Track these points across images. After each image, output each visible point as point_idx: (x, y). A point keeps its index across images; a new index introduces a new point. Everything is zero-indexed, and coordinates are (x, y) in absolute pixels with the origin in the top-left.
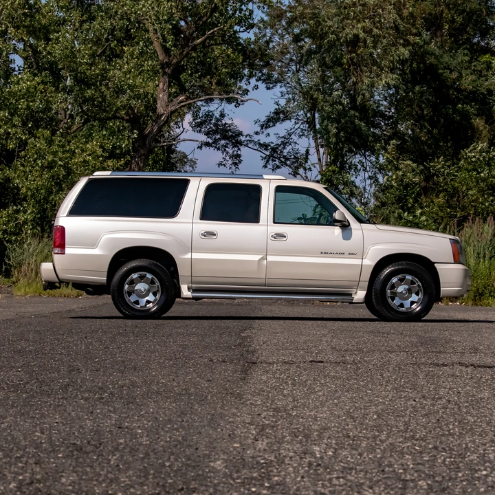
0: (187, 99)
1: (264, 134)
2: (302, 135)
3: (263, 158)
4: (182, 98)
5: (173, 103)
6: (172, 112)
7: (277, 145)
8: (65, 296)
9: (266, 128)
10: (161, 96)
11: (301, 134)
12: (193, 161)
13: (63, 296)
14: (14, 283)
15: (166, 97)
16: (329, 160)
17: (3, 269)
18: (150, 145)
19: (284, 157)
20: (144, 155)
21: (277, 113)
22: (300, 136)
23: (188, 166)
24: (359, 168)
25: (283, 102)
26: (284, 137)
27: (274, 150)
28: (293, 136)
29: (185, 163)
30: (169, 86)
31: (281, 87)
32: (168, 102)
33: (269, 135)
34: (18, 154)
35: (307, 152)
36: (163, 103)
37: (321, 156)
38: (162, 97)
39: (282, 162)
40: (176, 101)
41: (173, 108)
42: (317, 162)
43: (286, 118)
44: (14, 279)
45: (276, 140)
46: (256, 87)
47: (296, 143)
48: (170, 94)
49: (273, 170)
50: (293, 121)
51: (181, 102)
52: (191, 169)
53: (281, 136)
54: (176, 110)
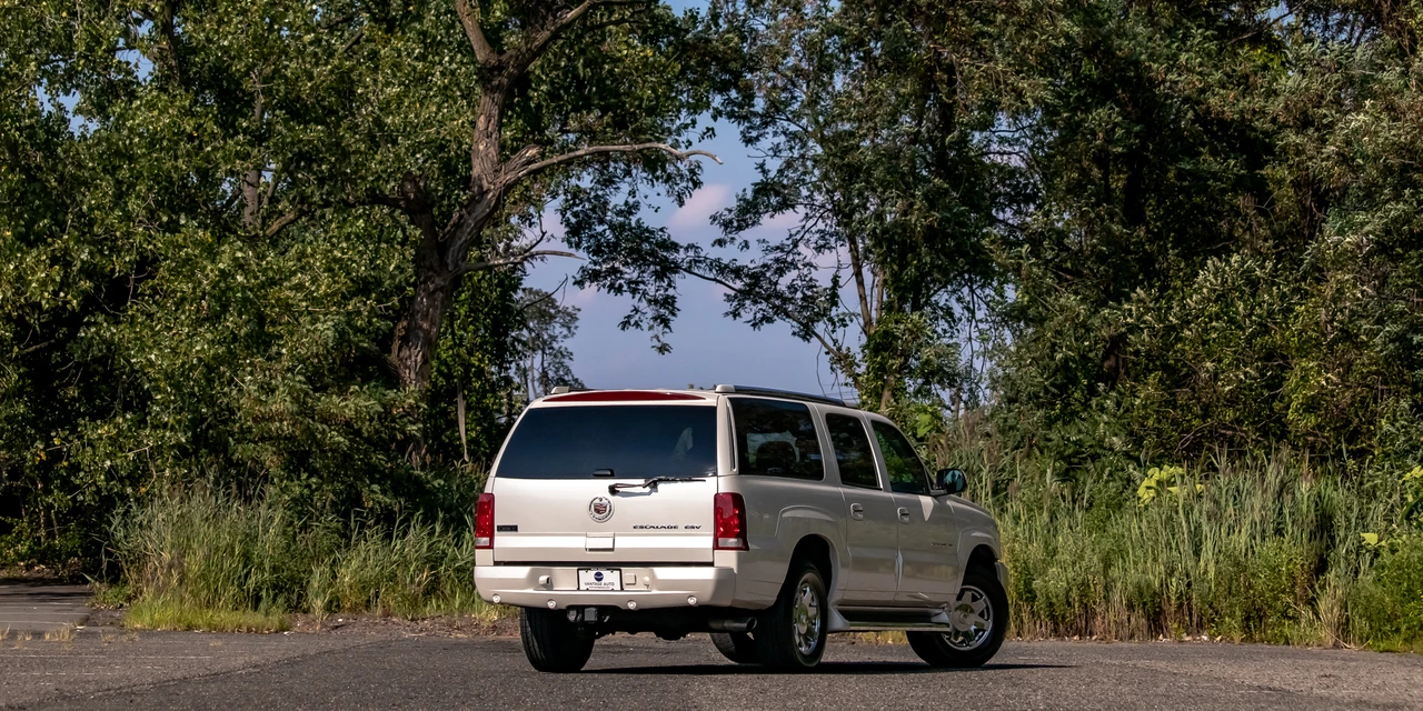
0: (543, 156)
1: (737, 243)
2: (824, 246)
3: (729, 298)
4: (532, 152)
5: (511, 164)
6: (509, 188)
7: (764, 266)
8: (249, 630)
9: (740, 228)
10: (481, 147)
11: (821, 242)
12: (569, 314)
13: (245, 629)
14: (129, 599)
15: (493, 151)
16: (885, 298)
17: (105, 566)
18: (457, 265)
19: (779, 295)
20: (441, 289)
21: (763, 189)
22: (819, 249)
23: (557, 325)
24: (957, 315)
25: (774, 165)
26: (780, 248)
27: (756, 278)
28: (801, 248)
29: (552, 317)
30: (500, 125)
31: (775, 134)
32: (499, 162)
33: (746, 245)
34: (136, 288)
35: (835, 281)
36: (488, 165)
37: (868, 292)
38: (484, 152)
39: (774, 306)
40: (516, 160)
41: (511, 177)
42: (859, 310)
43: (786, 204)
44: (129, 590)
45: (762, 254)
46: (710, 132)
47: (810, 265)
48: (503, 147)
49: (754, 325)
50: (801, 210)
51: (529, 162)
52: (565, 331)
53: (772, 244)
54: (518, 181)
